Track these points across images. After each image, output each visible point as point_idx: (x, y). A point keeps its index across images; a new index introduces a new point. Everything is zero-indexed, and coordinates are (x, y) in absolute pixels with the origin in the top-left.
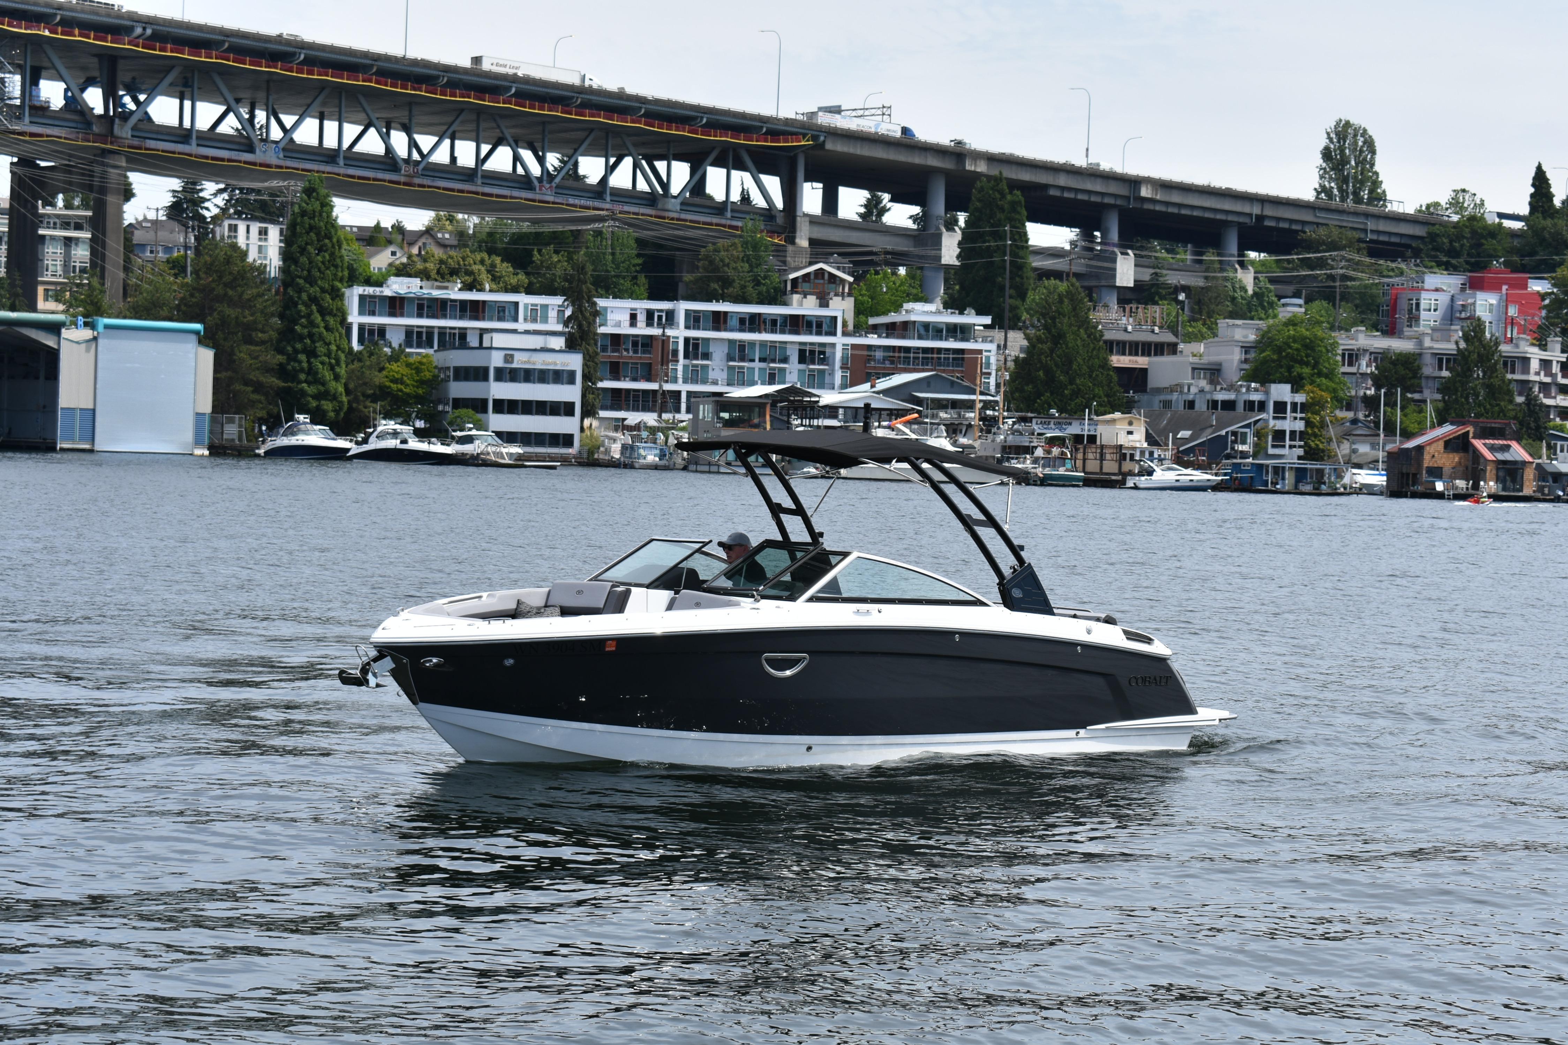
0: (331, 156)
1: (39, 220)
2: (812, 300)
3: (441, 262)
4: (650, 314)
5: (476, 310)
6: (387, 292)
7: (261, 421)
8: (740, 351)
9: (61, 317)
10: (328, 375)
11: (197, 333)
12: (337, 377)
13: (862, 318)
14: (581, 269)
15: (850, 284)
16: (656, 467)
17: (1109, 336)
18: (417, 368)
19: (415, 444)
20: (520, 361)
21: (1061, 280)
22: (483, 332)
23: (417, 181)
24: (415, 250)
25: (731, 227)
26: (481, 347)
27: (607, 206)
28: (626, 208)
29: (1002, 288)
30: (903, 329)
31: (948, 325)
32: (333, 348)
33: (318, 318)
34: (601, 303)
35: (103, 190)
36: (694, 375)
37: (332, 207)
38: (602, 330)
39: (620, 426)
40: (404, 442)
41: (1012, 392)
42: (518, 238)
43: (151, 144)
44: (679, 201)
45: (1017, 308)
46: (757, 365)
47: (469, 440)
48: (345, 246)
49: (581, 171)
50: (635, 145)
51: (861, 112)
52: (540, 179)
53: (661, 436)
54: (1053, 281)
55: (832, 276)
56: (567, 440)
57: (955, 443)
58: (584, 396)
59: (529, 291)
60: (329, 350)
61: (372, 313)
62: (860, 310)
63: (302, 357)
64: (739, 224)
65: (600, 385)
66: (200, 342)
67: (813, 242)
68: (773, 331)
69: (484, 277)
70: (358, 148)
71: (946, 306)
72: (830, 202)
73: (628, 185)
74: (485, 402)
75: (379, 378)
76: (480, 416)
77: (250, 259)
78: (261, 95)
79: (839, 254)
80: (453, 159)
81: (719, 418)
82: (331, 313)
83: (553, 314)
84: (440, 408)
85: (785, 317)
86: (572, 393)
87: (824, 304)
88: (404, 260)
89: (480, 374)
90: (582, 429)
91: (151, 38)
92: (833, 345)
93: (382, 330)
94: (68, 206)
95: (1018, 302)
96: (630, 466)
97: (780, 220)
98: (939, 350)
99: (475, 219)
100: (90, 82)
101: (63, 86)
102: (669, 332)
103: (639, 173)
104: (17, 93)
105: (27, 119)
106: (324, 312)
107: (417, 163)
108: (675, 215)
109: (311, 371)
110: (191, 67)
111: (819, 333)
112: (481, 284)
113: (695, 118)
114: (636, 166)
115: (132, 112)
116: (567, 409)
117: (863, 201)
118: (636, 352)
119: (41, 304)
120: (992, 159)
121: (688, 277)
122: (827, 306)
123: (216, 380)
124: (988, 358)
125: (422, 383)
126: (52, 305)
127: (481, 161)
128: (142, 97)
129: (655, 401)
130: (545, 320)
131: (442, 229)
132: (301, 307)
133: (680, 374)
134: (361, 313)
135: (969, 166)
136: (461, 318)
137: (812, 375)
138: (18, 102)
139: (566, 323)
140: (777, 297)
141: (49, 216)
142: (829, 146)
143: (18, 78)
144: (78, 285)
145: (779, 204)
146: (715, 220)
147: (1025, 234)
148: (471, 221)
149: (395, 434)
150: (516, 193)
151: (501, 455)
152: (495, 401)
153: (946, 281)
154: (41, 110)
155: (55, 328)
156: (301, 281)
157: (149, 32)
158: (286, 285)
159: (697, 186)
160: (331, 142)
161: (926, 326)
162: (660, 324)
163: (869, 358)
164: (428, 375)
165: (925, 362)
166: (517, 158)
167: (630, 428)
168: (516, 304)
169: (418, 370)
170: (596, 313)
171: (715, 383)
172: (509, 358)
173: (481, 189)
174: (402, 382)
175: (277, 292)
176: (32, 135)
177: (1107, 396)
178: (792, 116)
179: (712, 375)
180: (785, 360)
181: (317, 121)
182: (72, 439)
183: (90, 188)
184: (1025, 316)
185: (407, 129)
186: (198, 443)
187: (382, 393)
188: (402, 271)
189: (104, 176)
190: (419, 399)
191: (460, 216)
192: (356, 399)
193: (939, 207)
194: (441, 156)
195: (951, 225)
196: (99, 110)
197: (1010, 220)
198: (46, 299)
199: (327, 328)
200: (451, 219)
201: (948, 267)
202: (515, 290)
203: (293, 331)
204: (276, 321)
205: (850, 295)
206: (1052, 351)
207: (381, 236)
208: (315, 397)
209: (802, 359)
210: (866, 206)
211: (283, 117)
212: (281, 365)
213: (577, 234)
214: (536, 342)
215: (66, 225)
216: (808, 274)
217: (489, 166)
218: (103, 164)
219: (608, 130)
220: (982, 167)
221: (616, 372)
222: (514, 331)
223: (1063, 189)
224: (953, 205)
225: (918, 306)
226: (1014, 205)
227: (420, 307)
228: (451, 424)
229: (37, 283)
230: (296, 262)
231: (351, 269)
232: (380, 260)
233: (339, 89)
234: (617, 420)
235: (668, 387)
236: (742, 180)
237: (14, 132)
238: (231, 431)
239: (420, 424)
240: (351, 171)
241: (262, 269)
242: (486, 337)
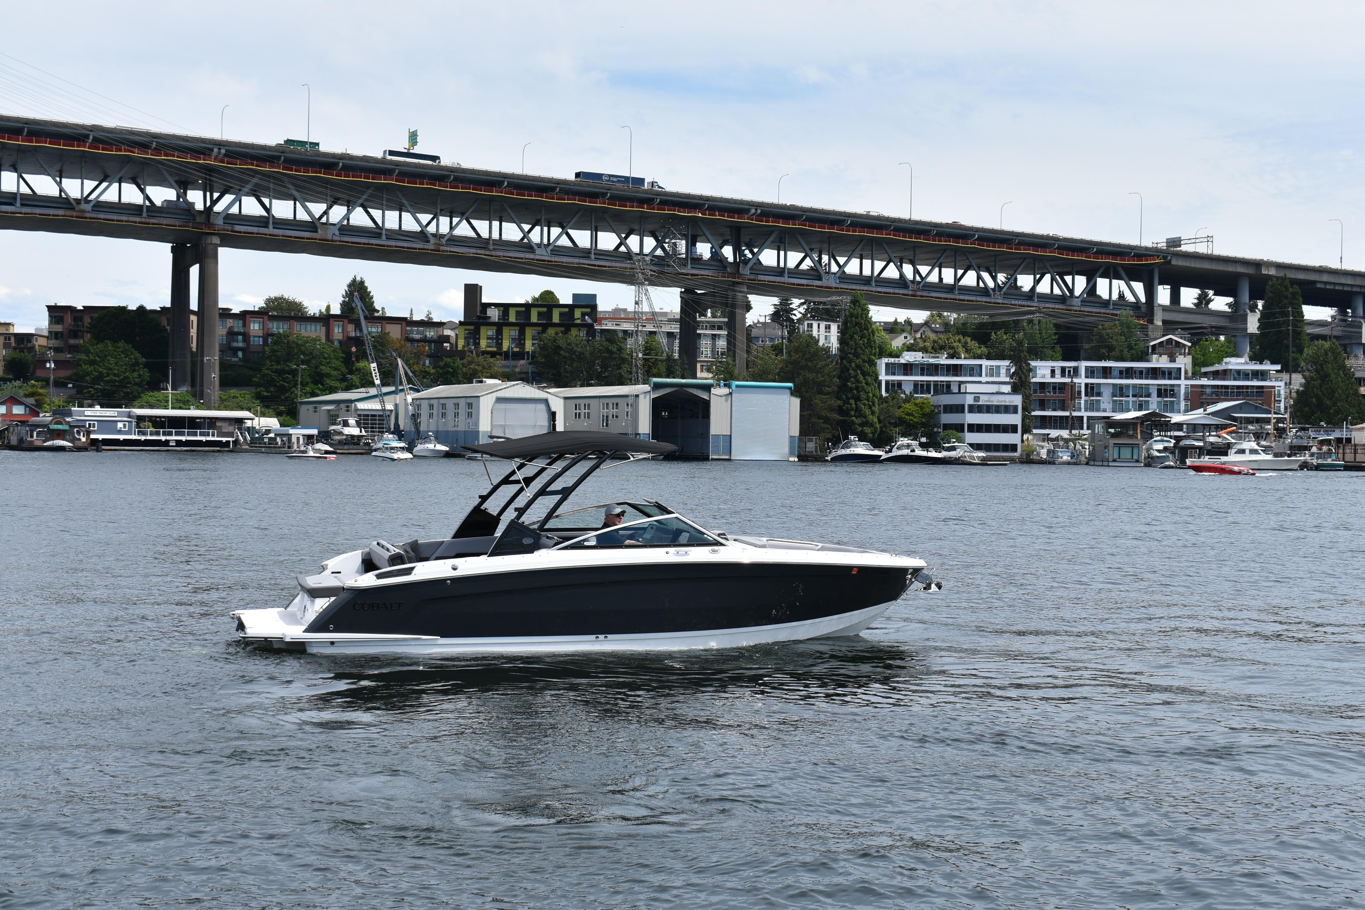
0: (867, 281)
1: (697, 325)
2: (1165, 358)
3: (934, 342)
4: (1063, 370)
5: (956, 370)
6: (902, 361)
7: (828, 440)
8: (1120, 391)
9: (711, 381)
10: (868, 412)
11: (790, 388)
12: (873, 413)
13: (1197, 368)
14: (1020, 343)
15: (1190, 348)
16: (1069, 463)
17: (1358, 375)
18: (921, 406)
19: (919, 452)
20: (983, 400)
21: (1326, 340)
22: (961, 383)
23: (919, 293)
24: (918, 335)
25: (1112, 314)
26: (959, 392)
27: (1035, 304)
28: (1047, 305)
29: (1287, 347)
30: (1224, 374)
31: (1252, 371)
32: (871, 395)
33: (861, 378)
34: (1033, 363)
35: (734, 306)
36: (1091, 406)
37: (868, 311)
38: (1034, 380)
39: (1046, 438)
40: (913, 451)
41: (1295, 412)
42: (981, 325)
43: (761, 277)
44: (1080, 299)
45: (1297, 359)
46: (1131, 399)
47: (953, 449)
48: (876, 334)
49: (1019, 284)
50: (1052, 267)
51: (1195, 240)
52: (994, 290)
53: (1071, 444)
54: (1320, 341)
55: (1177, 342)
56: (1013, 448)
57: (1258, 444)
58: (1023, 420)
59: (989, 358)
60: (868, 397)
61: (894, 374)
62: (1195, 364)
63: (852, 401)
64: (1118, 312)
65: (1033, 413)
66: (792, 394)
67: (1164, 322)
68: (1141, 378)
69: (961, 350)
70: (883, 275)
71: (1252, 359)
72: (1175, 297)
73: (1049, 291)
74: (963, 425)
75: (898, 413)
76: (960, 434)
77: (821, 344)
78: (825, 246)
79: (1182, 329)
80: (941, 279)
81: (1108, 432)
82: (868, 374)
83: (1003, 371)
84: (936, 430)
85: (1148, 369)
86: (1015, 419)
87: (1173, 360)
88: (912, 341)
89: (959, 409)
90: (1022, 441)
91: (759, 215)
92: (1179, 386)
93: (899, 384)
94: (714, 316)
95: (1298, 356)
96: (1054, 463)
97: (1144, 309)
98: (1247, 387)
99: (955, 315)
100: (725, 243)
101: (709, 245)
102: (1075, 380)
103: (1055, 284)
104: (684, 251)
105: (689, 266)
106: (864, 374)
107: (919, 283)
108: (1078, 309)
109: (858, 410)
110: (784, 231)
111: (1170, 378)
112: (959, 354)
113: (1088, 249)
114: (1053, 279)
115: (750, 259)
116: (1013, 429)
117: (1197, 296)
118: (1055, 393)
119: (699, 374)
120: (1279, 266)
121: (1086, 346)
122: (1175, 361)
123: (801, 416)
124: (1279, 391)
125: (924, 415)
126: (705, 374)
127: (957, 280)
128: (756, 250)
129: (1067, 423)
130: (998, 375)
131: (935, 322)
132: (852, 372)
133: (1083, 406)
134: (887, 374)
135: (1264, 271)
136: (947, 375)
137: (1166, 404)
138: (684, 256)
139: (1011, 377)
140: (1143, 357)
141: (703, 322)
142: (1174, 262)
143: (684, 242)
144: (720, 362)
145: (1143, 299)
146: (1103, 311)
147: (1302, 312)
148: (952, 317)
149: (908, 446)
150: (979, 299)
151: (973, 458)
152: (969, 425)
153: (1251, 343)
154: (697, 260)
155: (707, 388)
156: (851, 356)
157: (759, 211)
158: (842, 358)
159: (1091, 290)
160: (867, 272)
161: (1238, 372)
162: (1069, 376)
163: (1202, 393)
164: (927, 410)
165: (1238, 394)
166: (979, 278)
167: (1052, 440)
168: (981, 366)
169: (922, 408)
170: (1030, 370)
171: (1105, 411)
172: (977, 399)
173: (958, 297)
174: (913, 415)
175: (837, 363)
176: (692, 275)
177: (1358, 413)
178: (1149, 245)
179: (1103, 406)
180: (1149, 395)
181: (858, 260)
182: (719, 454)
183: (726, 305)
184: (1303, 364)
185: (913, 263)
186: (791, 454)
187: (901, 422)
188: (910, 348)
189: (734, 297)
190: (923, 425)
191: (945, 314)
192: (885, 426)
193: (1245, 298)
194: (934, 278)
195: (1253, 308)
196: (731, 259)
197: (1292, 304)
198: (702, 371)
199: (867, 384)
200: (940, 316)
201: (1252, 335)
202: (980, 357)
203: (846, 386)
204: (836, 380)
205: (1189, 354)
206: (1321, 385)
207: (898, 327)
208: (860, 425)
209: (1160, 394)
210: (1198, 299)
211: (838, 258)
212: (839, 406)
213: (1017, 322)
214: (994, 388)
215: (713, 327)
216: (1162, 342)
217: (962, 283)
218: (734, 290)
219: (1035, 258)
220: (1272, 272)
221: (1043, 406)
222: (980, 382)
223: (1326, 283)
224: (1255, 296)
225: (1233, 360)
226: (1294, 295)
227: (922, 369)
228: (942, 439)
229: (697, 362)
230: (847, 344)
231: (881, 348)
232: (898, 342)
233: (872, 241)
234: (1044, 435)
235: (1075, 414)
236: (1119, 285)
237: (682, 274)
238: (811, 446)
239: (924, 440)
240: (879, 289)
241: (827, 350)
242: (963, 386)
